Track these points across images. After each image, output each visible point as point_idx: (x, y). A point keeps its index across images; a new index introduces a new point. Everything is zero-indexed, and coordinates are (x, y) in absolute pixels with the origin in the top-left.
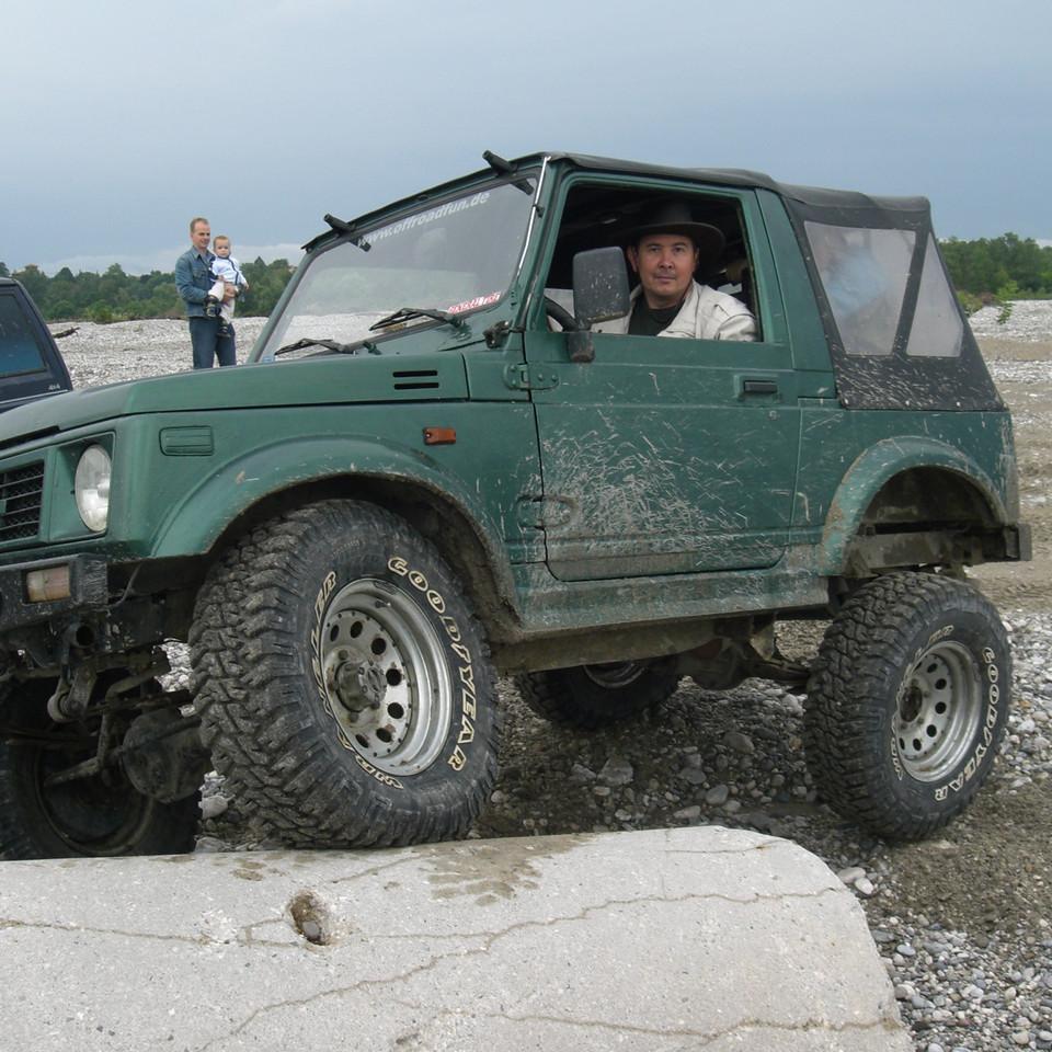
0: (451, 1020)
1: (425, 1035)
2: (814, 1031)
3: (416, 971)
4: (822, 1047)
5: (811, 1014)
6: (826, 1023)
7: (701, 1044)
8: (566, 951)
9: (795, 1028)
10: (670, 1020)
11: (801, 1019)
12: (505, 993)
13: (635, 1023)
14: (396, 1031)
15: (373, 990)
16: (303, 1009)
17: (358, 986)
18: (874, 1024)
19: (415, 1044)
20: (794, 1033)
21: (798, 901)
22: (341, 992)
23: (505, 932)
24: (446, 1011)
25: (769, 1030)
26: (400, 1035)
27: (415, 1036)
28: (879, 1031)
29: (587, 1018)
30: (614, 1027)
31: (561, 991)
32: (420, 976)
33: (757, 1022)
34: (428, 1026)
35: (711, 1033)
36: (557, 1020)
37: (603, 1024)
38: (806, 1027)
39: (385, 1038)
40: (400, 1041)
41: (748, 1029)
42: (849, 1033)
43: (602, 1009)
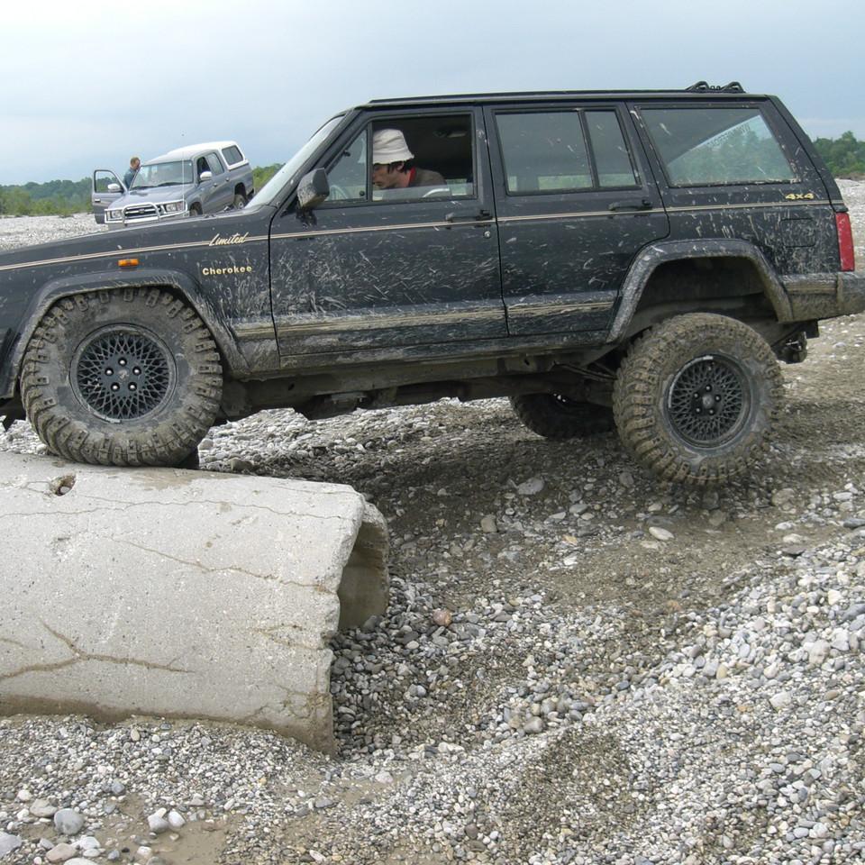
0: (86, 535)
1: (72, 539)
2: (269, 580)
3: (85, 512)
4: (271, 589)
5: (272, 573)
6: (279, 578)
7: (203, 572)
8: (162, 517)
9: (259, 576)
10: (192, 558)
11: (265, 574)
12: (118, 529)
13: (172, 555)
14: (59, 534)
15: (60, 515)
16: (25, 517)
17: (54, 513)
18: (307, 585)
19: (67, 543)
20: (258, 579)
21: (311, 518)
22: (45, 514)
23: (139, 504)
24: (87, 531)
25: (243, 574)
26: (60, 537)
27: (68, 539)
28: (310, 590)
29: (151, 548)
30: (161, 554)
31: (145, 533)
32: (84, 514)
33: (240, 569)
34: (75, 536)
35: (211, 568)
36: (134, 545)
37: (157, 552)
38: (265, 578)
39: (52, 536)
40: (59, 539)
41: (232, 571)
42: (290, 586)
43: (161, 544)
